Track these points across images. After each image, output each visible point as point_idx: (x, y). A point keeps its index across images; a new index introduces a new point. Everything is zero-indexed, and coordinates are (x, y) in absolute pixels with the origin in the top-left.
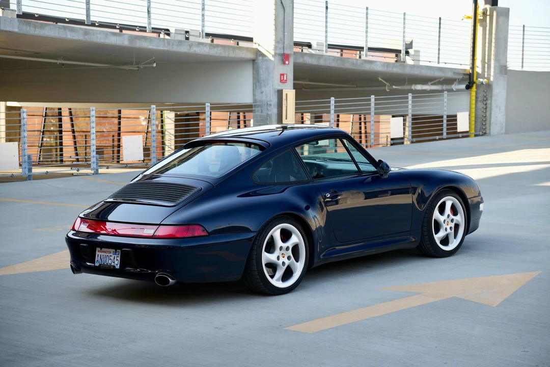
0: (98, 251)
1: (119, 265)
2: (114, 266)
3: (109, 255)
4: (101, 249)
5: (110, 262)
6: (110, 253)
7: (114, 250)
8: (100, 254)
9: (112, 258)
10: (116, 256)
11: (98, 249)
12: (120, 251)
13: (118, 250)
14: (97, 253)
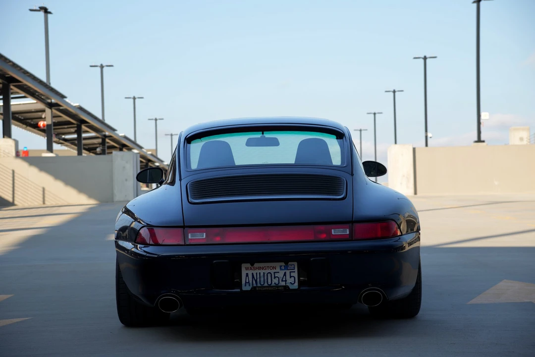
0: (247, 269)
1: (296, 284)
2: (286, 287)
3: (272, 271)
4: (252, 265)
5: (275, 281)
6: (274, 268)
7: (283, 264)
8: (250, 272)
9: (281, 274)
10: (288, 272)
11: (244, 266)
12: (296, 264)
13: (290, 263)
14: (244, 273)
